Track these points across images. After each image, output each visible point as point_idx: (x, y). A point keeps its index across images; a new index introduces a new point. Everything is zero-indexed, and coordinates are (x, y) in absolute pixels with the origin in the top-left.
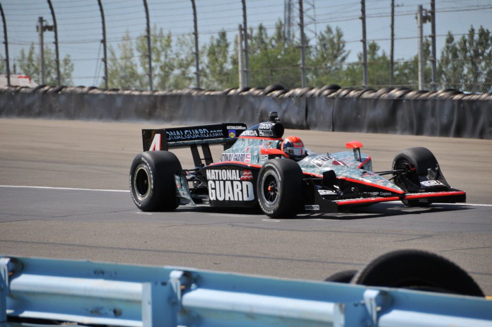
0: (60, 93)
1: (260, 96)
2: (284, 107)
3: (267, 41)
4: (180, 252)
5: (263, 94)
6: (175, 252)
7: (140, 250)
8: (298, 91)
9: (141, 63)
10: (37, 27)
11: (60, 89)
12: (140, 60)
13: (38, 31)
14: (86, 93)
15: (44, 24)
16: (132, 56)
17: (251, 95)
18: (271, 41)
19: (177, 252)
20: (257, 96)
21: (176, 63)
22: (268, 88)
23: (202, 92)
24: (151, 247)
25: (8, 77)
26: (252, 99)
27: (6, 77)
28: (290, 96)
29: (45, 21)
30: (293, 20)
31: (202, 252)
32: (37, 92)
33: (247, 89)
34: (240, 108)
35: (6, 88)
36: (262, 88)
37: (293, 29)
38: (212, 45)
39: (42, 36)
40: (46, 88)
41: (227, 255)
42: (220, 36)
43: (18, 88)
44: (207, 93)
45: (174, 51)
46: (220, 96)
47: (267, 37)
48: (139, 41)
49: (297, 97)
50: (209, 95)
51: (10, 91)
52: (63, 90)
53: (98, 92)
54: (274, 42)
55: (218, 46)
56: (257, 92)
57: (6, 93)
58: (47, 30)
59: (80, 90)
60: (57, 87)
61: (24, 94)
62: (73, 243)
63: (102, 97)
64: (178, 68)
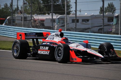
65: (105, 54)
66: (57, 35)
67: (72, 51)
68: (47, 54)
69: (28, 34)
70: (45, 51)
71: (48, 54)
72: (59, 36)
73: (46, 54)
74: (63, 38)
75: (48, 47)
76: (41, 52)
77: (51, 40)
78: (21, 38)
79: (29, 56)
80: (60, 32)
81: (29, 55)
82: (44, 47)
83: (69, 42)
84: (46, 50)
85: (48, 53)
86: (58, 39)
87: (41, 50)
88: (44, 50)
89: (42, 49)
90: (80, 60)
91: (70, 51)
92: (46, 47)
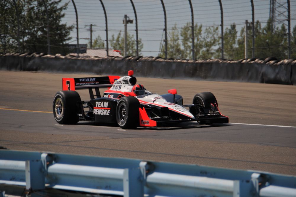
0: (138, 60)
1: (262, 64)
2: (277, 71)
3: (261, 31)
4: (229, 160)
5: (264, 63)
6: (226, 159)
7: (204, 158)
8: (286, 61)
9: (183, 43)
10: (123, 21)
11: (138, 59)
12: (183, 42)
13: (124, 23)
14: (154, 61)
15: (128, 19)
16: (178, 39)
17: (256, 63)
18: (263, 31)
19: (227, 160)
20: (260, 63)
21: (203, 44)
22: (267, 59)
23: (225, 61)
24: (211, 156)
25: (107, 51)
26: (257, 66)
27: (106, 51)
28: (281, 64)
29: (128, 17)
30: (275, 18)
31: (243, 160)
32: (125, 60)
33: (254, 60)
34: (249, 71)
35: (106, 57)
36: (263, 59)
37: (275, 24)
38: (227, 32)
39: (126, 26)
40: (130, 58)
41: (259, 162)
42: (232, 27)
43: (113, 58)
44: (228, 62)
45: (203, 37)
46: (236, 63)
47: (260, 29)
48: (182, 30)
49: (285, 64)
50: (229, 63)
51: (108, 59)
52: (140, 59)
53: (162, 60)
54: (265, 32)
55: (230, 33)
56: (260, 61)
57: (106, 61)
58: (129, 23)
59: (150, 59)
60: (137, 57)
61: (117, 61)
62: (162, 152)
63: (164, 63)
64: (205, 47)
65: (200, 111)
66: (126, 82)
67: (142, 109)
68: (106, 114)
69: (82, 80)
70: (103, 110)
71: (108, 114)
72: (129, 83)
73: (104, 114)
74: (136, 86)
75: (107, 103)
76: (98, 111)
77: (116, 90)
78: (69, 87)
79: (80, 118)
80: (130, 76)
81: (81, 116)
82: (102, 103)
83: (146, 93)
84: (105, 108)
85: (108, 112)
86: (128, 88)
87: (98, 108)
88: (101, 108)
89: (99, 106)
90: (154, 123)
91: (140, 109)
92: (105, 103)
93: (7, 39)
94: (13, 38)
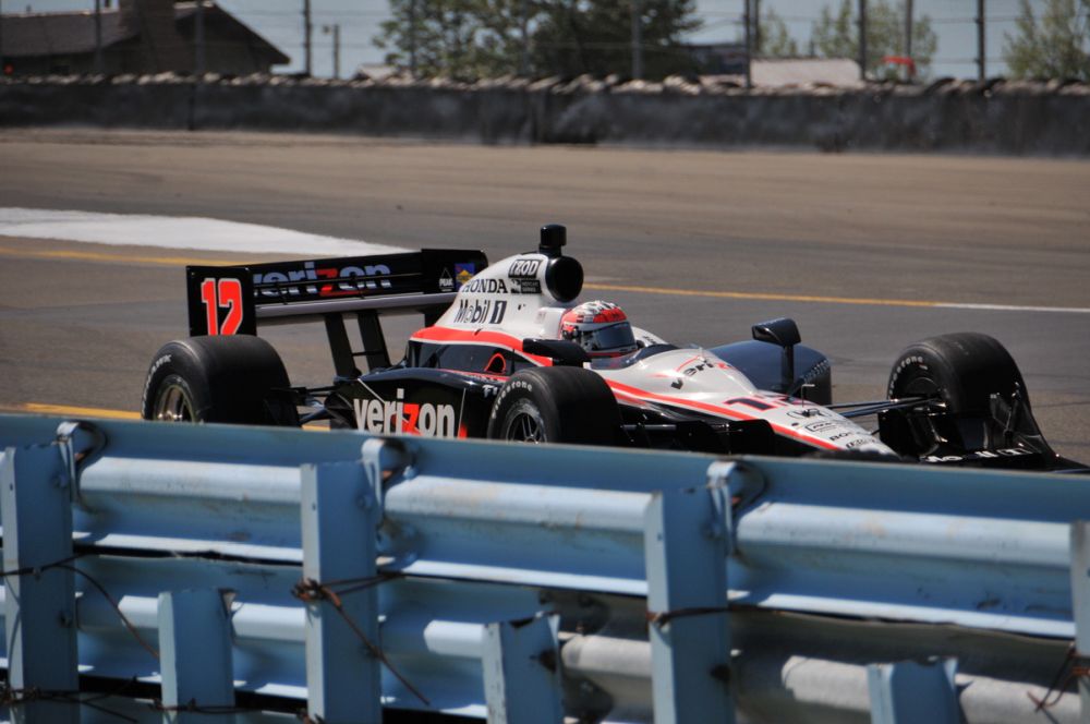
93: (464, 29)
94: (488, 26)
